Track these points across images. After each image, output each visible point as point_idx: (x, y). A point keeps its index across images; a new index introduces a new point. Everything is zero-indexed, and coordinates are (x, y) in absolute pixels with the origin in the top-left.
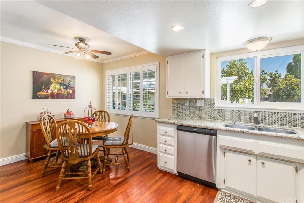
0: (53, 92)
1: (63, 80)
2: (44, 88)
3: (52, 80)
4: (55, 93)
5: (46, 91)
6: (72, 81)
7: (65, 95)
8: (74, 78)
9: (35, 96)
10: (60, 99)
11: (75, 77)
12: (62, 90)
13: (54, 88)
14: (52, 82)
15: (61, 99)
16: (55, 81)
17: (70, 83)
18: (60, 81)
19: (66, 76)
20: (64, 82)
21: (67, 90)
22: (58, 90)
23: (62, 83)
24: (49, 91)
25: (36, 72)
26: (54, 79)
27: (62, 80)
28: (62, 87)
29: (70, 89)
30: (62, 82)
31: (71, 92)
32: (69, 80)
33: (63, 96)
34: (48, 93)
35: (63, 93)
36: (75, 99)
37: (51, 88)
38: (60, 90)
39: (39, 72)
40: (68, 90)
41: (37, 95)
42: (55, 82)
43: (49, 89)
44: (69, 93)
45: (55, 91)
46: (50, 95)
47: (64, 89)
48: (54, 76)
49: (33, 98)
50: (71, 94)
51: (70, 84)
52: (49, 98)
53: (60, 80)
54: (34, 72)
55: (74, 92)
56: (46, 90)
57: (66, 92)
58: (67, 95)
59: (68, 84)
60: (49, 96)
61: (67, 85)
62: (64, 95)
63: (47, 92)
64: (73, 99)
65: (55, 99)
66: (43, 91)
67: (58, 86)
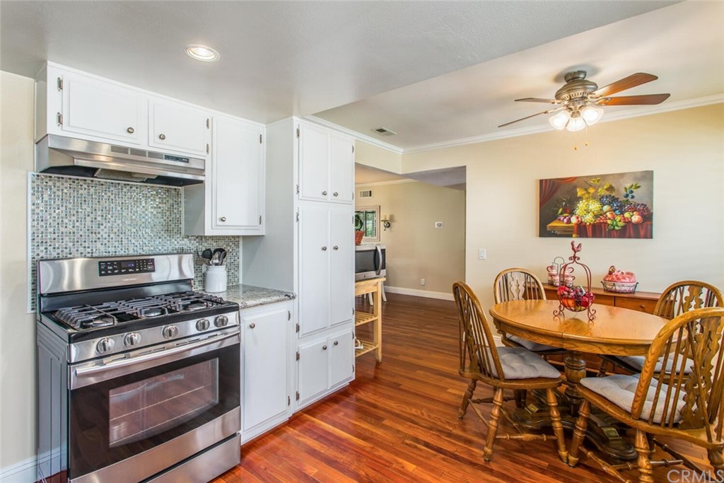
0: (582, 222)
1: (611, 188)
2: (562, 213)
3: (580, 192)
4: (588, 224)
5: (565, 220)
6: (639, 187)
7: (616, 228)
8: (648, 176)
9: (544, 232)
10: (602, 237)
11: (652, 172)
12: (608, 214)
13: (587, 210)
14: (581, 198)
15: (605, 237)
16: (589, 193)
17: (632, 192)
18: (602, 192)
19: (622, 175)
20: (613, 194)
21: (622, 213)
22: (596, 216)
23: (607, 197)
24: (574, 220)
25: (546, 180)
26: (586, 190)
27: (607, 189)
28: (606, 208)
29: (634, 209)
30: (608, 193)
31: (636, 218)
32: (628, 186)
33: (609, 230)
34: (570, 225)
35: (609, 222)
36: (651, 237)
37: (578, 212)
38: (601, 215)
39: (550, 180)
40: (627, 215)
41: (548, 229)
42: (587, 196)
43: (572, 213)
44: (630, 222)
45: (589, 219)
46: (575, 228)
47: (614, 211)
48: (586, 182)
49: (540, 236)
50: (636, 225)
51: (633, 197)
52: (574, 235)
53: (600, 189)
54: (541, 181)
55: (647, 217)
56: (565, 217)
57: (618, 218)
58: (624, 228)
59: (627, 196)
60: (573, 231)
61: (622, 199)
62: (614, 229)
63: (569, 221)
64: (646, 237)
65: (587, 237)
66: (560, 220)
67: (595, 206)
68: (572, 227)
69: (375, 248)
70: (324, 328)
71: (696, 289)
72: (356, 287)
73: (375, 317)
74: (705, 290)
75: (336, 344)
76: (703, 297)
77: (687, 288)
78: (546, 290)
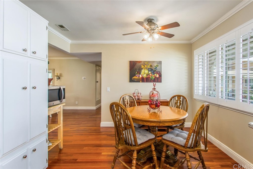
0: (143, 77)
1: (151, 66)
2: (137, 74)
3: (142, 67)
4: (145, 77)
5: (138, 76)
6: (158, 66)
7: (153, 79)
8: (160, 63)
9: (131, 80)
10: (148, 82)
11: (161, 61)
12: (150, 74)
13: (144, 73)
14: (142, 69)
15: (150, 82)
16: (145, 67)
17: (156, 67)
18: (149, 67)
19: (154, 62)
20: (152, 68)
21: (154, 74)
22: (147, 75)
23: (150, 69)
24: (141, 76)
25: (132, 61)
26: (144, 66)
27: (150, 66)
28: (150, 72)
29: (157, 73)
30: (150, 67)
31: (158, 76)
32: (155, 65)
33: (151, 80)
34: (139, 78)
35: (151, 77)
36: (161, 82)
37: (142, 73)
38: (148, 75)
39: (133, 61)
40: (155, 75)
41: (133, 79)
42: (144, 68)
43: (140, 74)
44: (156, 77)
45: (145, 76)
46: (141, 78)
47: (152, 73)
48: (145, 63)
49: (130, 82)
50: (158, 78)
51: (157, 69)
52: (141, 82)
53: (148, 66)
54: (130, 61)
55: (160, 76)
56: (138, 75)
57: (153, 76)
58: (154, 79)
59: (155, 69)
60: (140, 80)
61: (154, 69)
62: (152, 79)
63: (139, 77)
64: (160, 82)
65: (144, 82)
66: (136, 76)
67: (147, 71)
68: (139, 79)
69: (59, 88)
70: (24, 143)
71: (179, 97)
72: (48, 110)
73: (59, 125)
74: (182, 97)
75: (34, 150)
76: (181, 99)
77: (176, 97)
78: (136, 102)
